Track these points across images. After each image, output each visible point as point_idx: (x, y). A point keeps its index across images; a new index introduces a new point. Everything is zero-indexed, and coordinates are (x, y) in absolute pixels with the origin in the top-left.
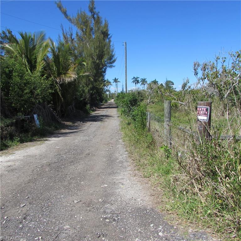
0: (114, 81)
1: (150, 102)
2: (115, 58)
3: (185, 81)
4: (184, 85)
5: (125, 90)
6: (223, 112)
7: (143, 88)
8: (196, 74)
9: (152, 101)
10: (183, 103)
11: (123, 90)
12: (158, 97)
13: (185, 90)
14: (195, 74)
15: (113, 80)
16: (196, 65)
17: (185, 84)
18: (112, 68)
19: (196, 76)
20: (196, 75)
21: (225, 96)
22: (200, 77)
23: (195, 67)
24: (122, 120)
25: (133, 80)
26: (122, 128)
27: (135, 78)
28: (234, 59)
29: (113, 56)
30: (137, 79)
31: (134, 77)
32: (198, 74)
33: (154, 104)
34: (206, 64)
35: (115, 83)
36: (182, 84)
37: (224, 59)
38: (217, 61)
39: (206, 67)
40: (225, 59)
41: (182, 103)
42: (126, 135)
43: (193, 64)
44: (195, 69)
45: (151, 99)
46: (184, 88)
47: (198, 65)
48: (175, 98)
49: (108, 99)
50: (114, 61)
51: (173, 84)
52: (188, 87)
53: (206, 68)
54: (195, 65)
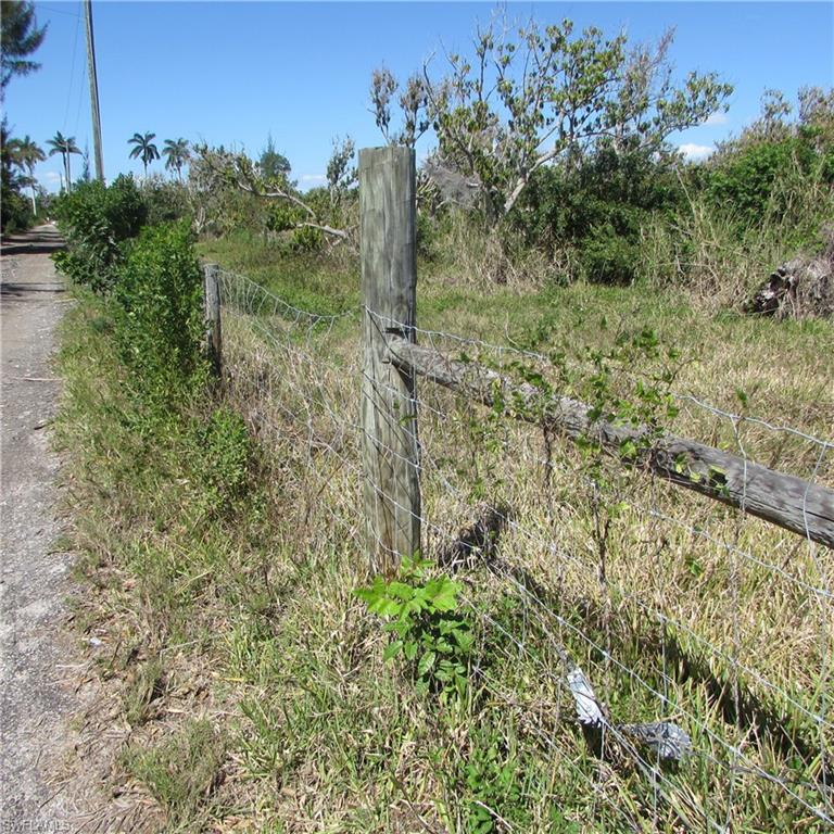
0: (52, 147)
1: (204, 231)
2: (40, 27)
3: (341, 151)
4: (337, 166)
5: (93, 175)
6: (502, 268)
7: (176, 176)
8: (383, 119)
9: (212, 227)
10: (341, 233)
11: (86, 176)
12: (236, 210)
13: (339, 183)
14: (378, 122)
15: (51, 142)
16: (382, 86)
17: (340, 161)
18: (25, 73)
19: (384, 128)
20: (384, 123)
21: (508, 206)
22: (396, 134)
23: (376, 93)
24: (74, 304)
25: (135, 145)
26: (66, 352)
27: (140, 137)
28: (541, 57)
29: (27, 19)
30: (149, 143)
31: (136, 135)
32: (389, 119)
33: (222, 237)
34: (418, 84)
35: (59, 155)
36: (328, 159)
37: (506, 53)
38: (483, 57)
39: (421, 95)
40: (512, 54)
41: (334, 231)
42: (83, 398)
43: (372, 80)
44: (378, 101)
45: (207, 217)
46: (337, 176)
47: (389, 85)
48: (309, 209)
49: (35, 218)
50: (35, 42)
51: (287, 168)
52: (350, 174)
53: (420, 101)
54: (377, 83)
